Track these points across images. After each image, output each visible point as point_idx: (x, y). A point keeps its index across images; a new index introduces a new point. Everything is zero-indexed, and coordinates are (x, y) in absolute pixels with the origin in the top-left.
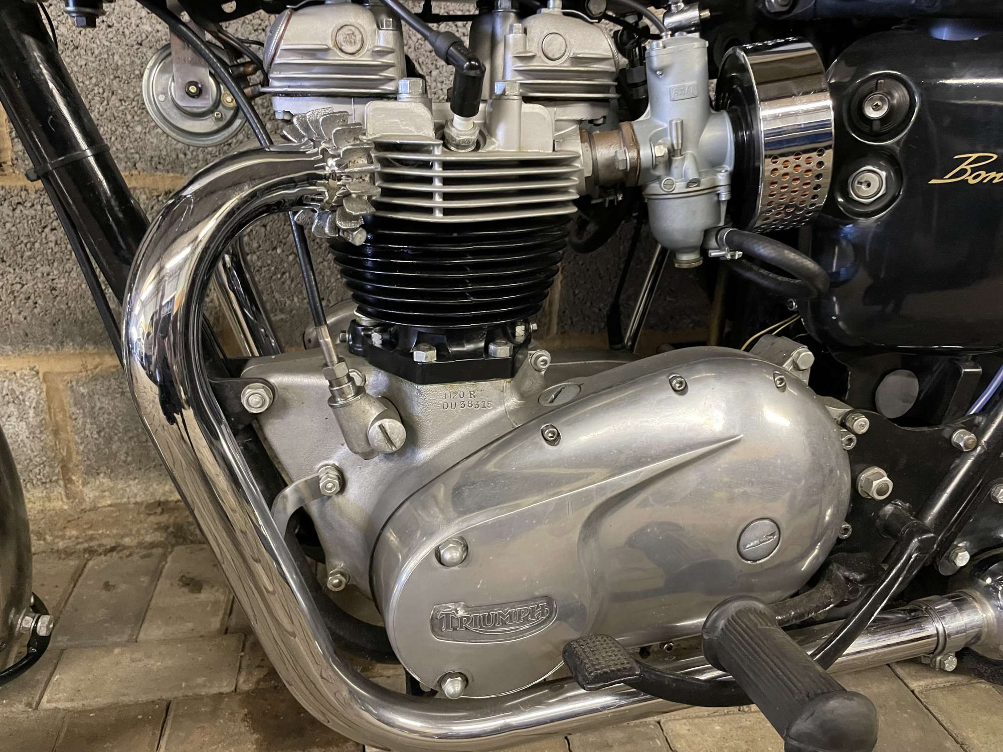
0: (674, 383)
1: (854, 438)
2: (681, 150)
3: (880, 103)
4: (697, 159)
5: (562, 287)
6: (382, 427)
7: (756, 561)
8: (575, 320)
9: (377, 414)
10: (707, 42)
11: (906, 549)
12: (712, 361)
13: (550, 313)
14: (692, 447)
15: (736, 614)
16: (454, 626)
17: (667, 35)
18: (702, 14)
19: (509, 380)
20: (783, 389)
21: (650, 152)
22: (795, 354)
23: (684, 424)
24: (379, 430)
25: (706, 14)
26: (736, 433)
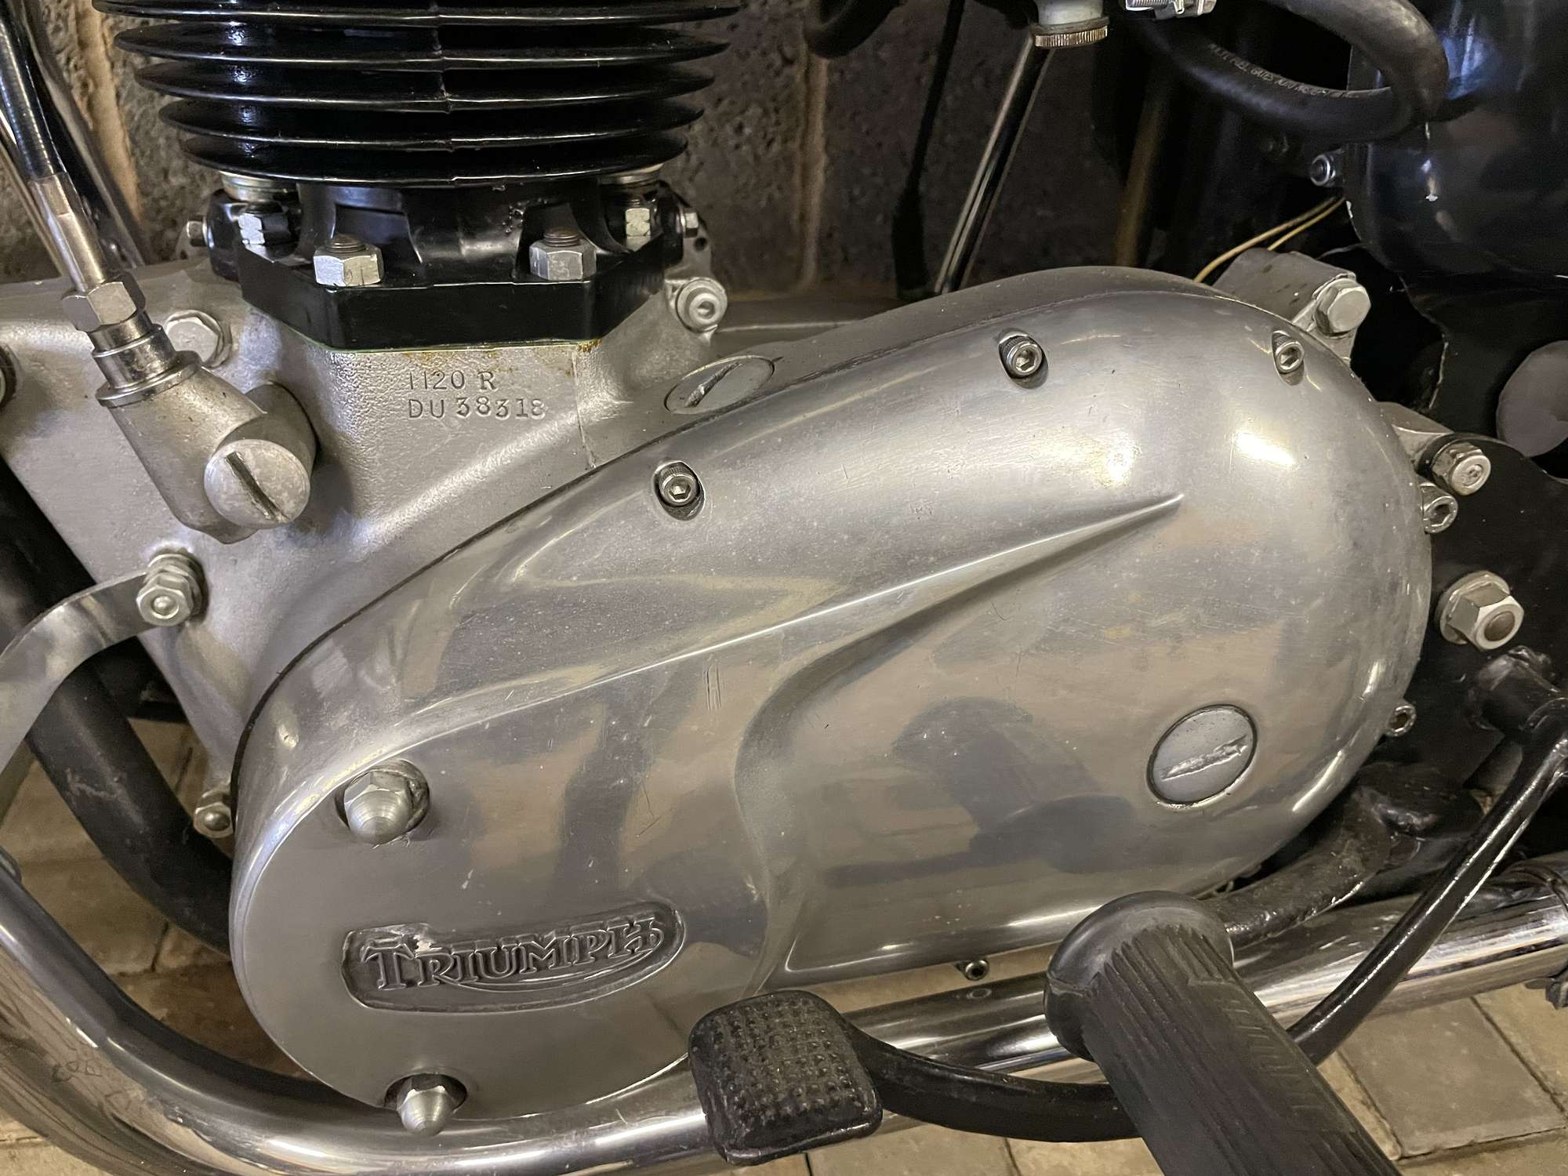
0: (1010, 356)
1: (1454, 504)
5: (827, 180)
6: (233, 460)
7: (1191, 803)
8: (853, 251)
9: (237, 425)
11: (1540, 764)
12: (1109, 298)
13: (803, 235)
14: (1045, 527)
15: (1135, 940)
16: (408, 977)
19: (584, 343)
20: (1296, 376)
22: (1322, 292)
23: (1032, 464)
24: (229, 468)
26: (1167, 489)
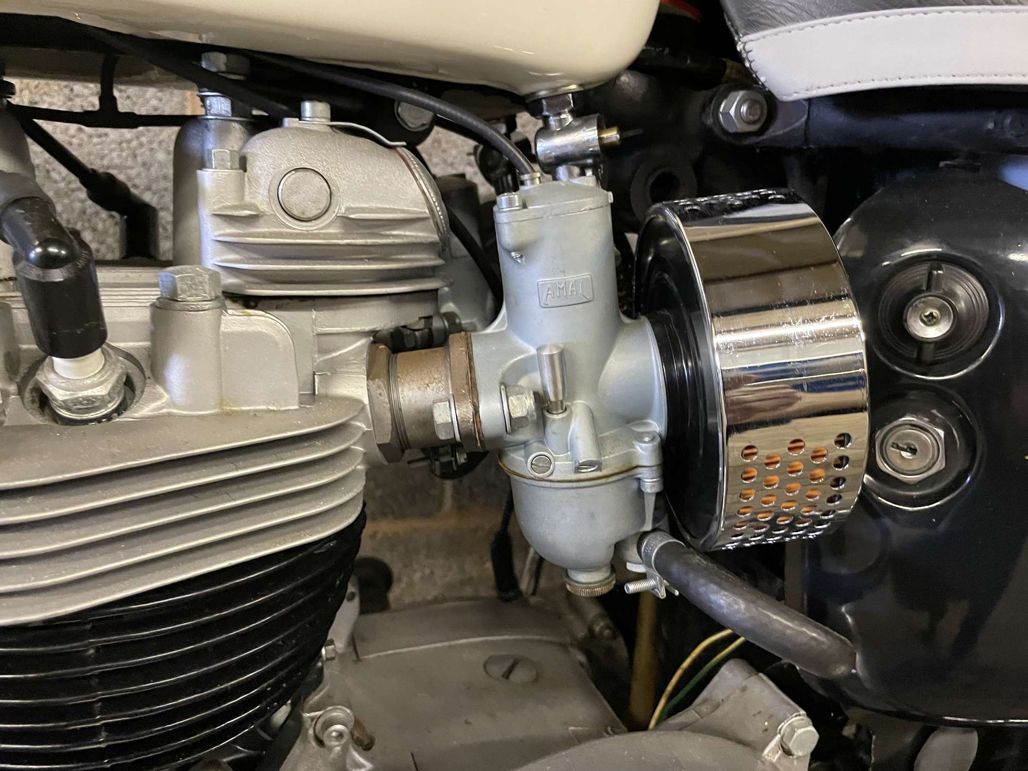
2: (562, 402)
3: (936, 312)
4: (597, 414)
10: (610, 194)
17: (532, 179)
18: (604, 136)
21: (499, 406)
22: (784, 726)
25: (612, 135)
